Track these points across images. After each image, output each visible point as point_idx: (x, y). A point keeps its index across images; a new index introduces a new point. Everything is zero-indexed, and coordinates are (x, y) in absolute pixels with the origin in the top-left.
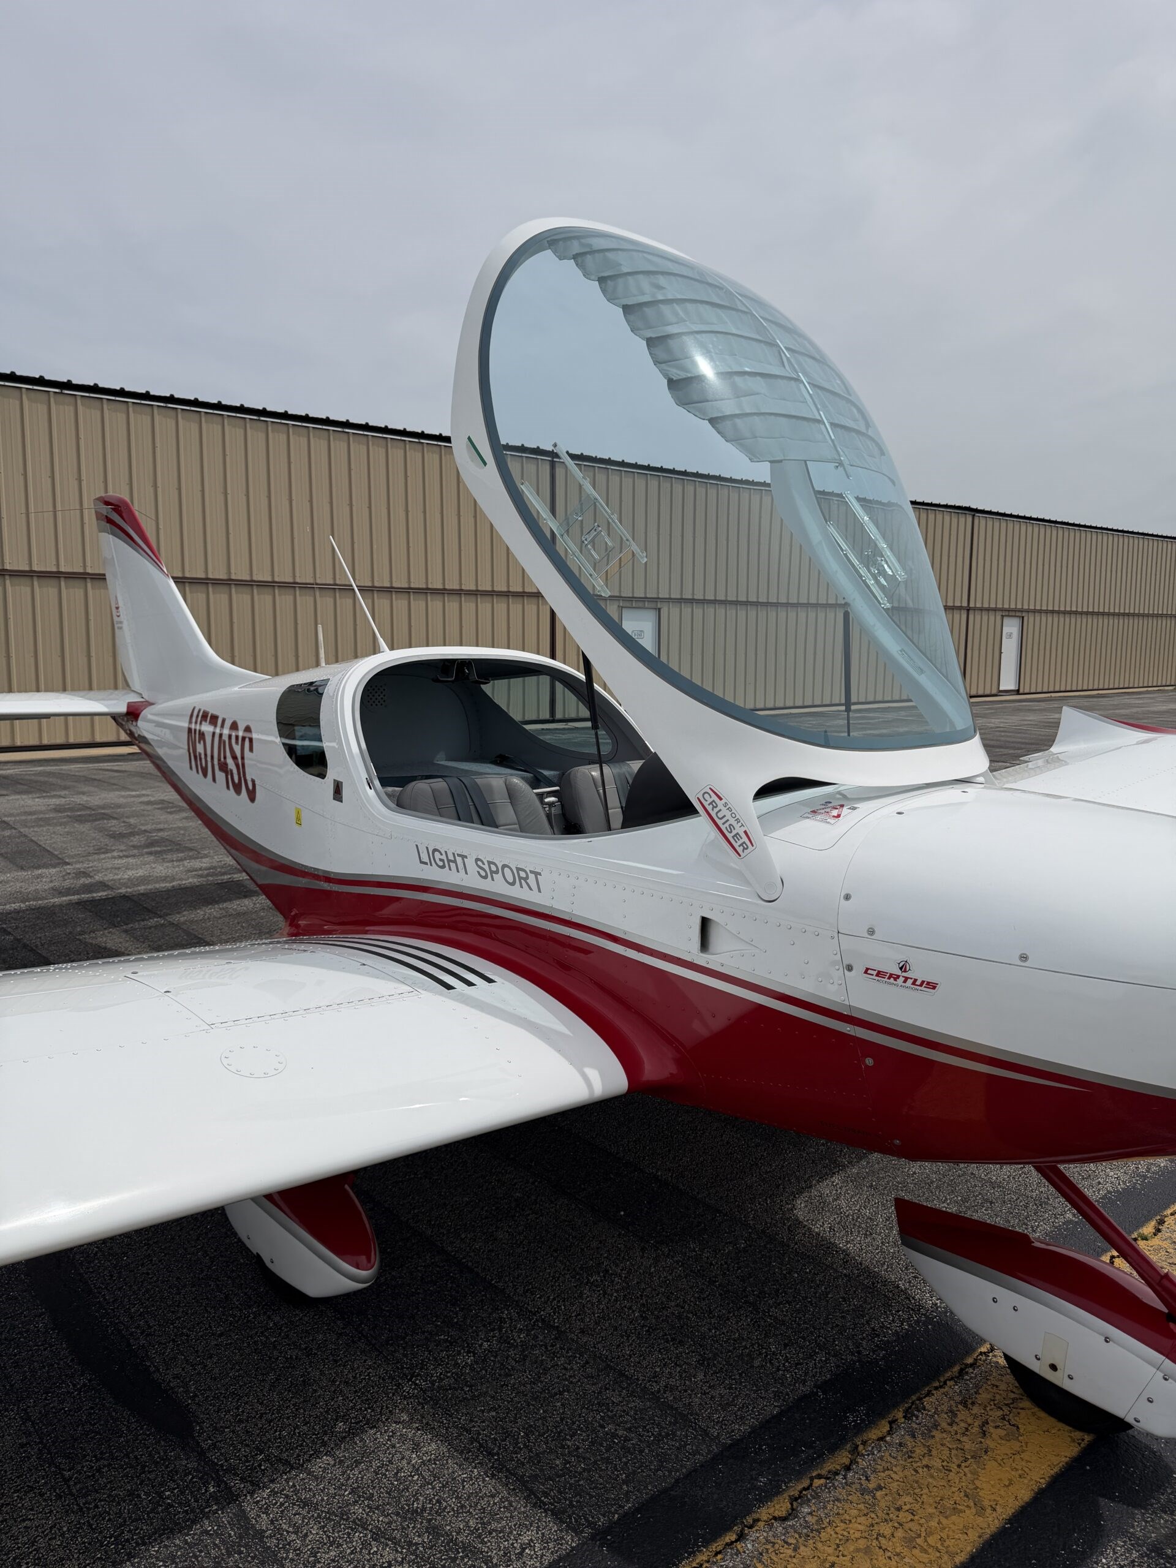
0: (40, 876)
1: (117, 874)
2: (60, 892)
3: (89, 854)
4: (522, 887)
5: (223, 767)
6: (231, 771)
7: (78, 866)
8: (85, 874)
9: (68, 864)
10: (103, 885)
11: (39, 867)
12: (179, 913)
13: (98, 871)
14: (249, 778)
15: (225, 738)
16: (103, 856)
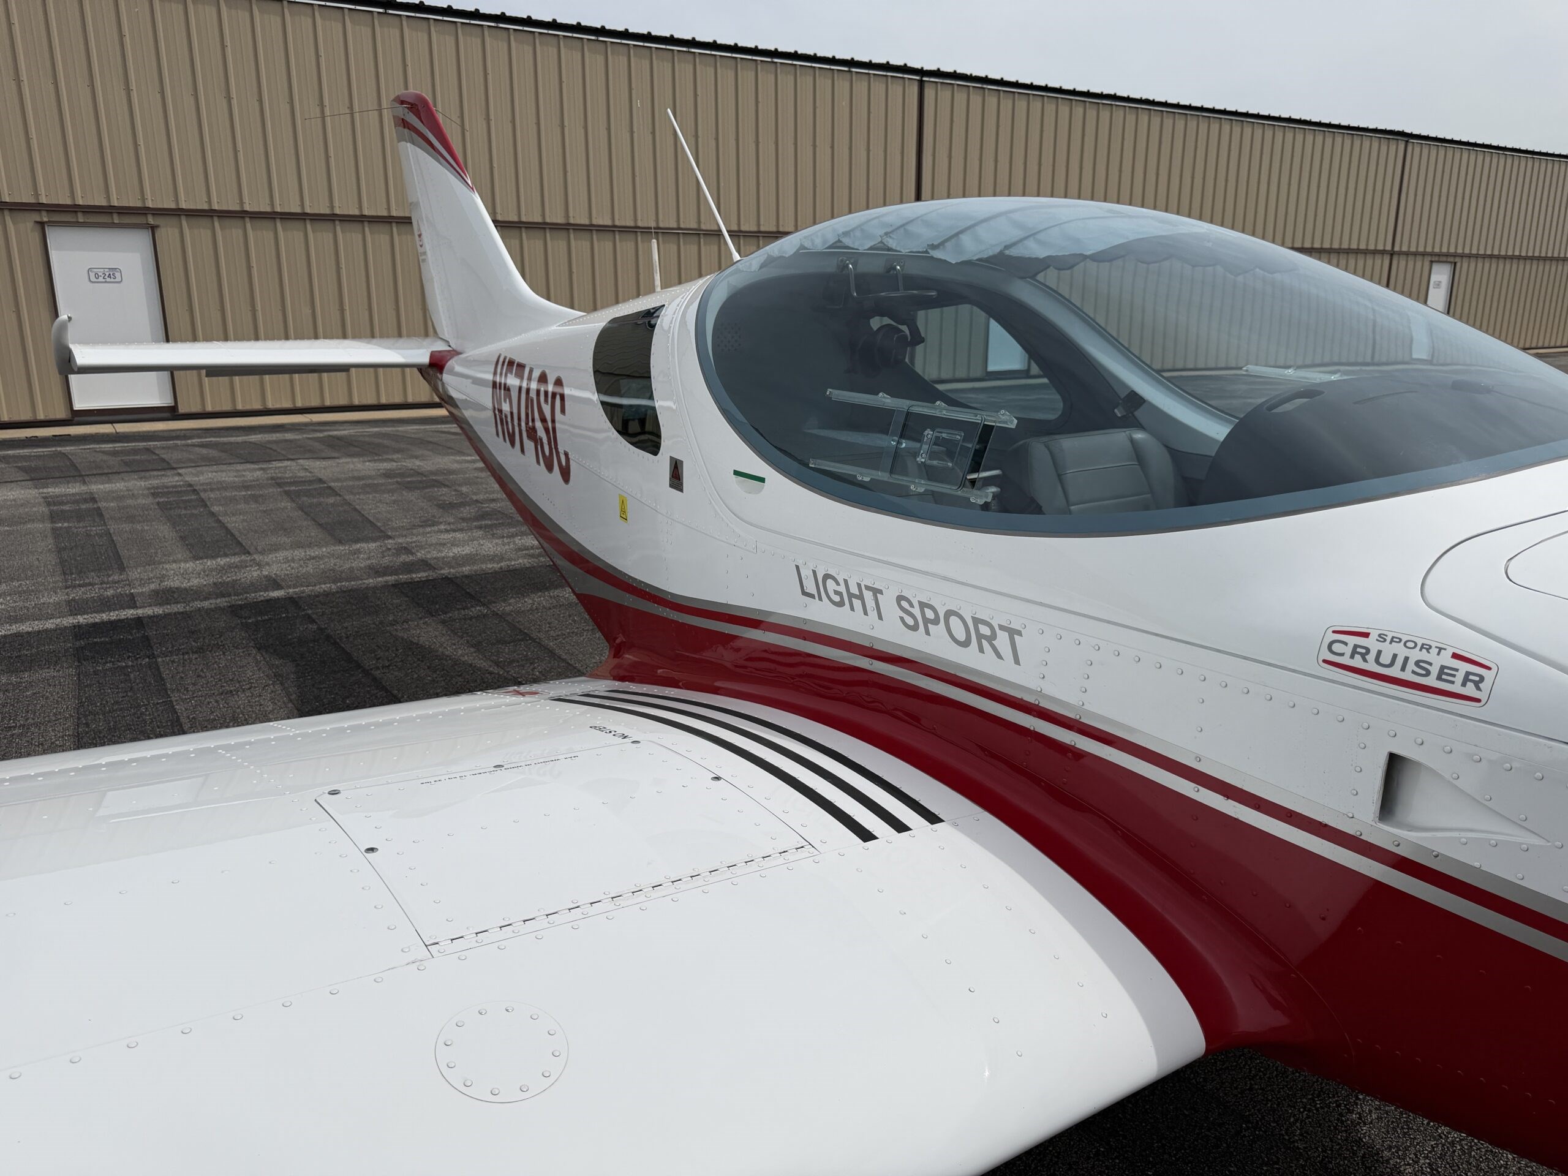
0: (358, 551)
1: (441, 551)
2: (377, 571)
3: (414, 527)
4: (981, 650)
5: (532, 433)
6: (541, 439)
7: (400, 541)
8: (407, 550)
9: (390, 537)
10: (425, 564)
11: (357, 541)
12: (505, 601)
13: (421, 547)
14: (561, 450)
15: (533, 395)
16: (428, 529)
